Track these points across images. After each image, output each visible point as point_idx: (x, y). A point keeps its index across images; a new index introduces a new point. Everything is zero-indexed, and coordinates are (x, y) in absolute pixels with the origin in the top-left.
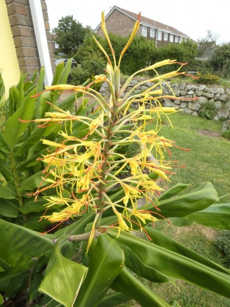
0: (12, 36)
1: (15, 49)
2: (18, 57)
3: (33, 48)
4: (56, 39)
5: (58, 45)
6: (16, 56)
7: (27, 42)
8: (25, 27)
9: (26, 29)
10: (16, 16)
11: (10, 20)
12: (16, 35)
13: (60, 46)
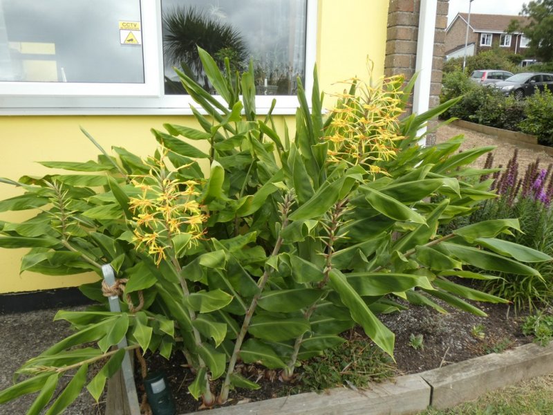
0: (386, 39)
1: (385, 57)
2: (385, 68)
3: (410, 55)
4: (528, 27)
5: (529, 41)
6: (384, 67)
7: (404, 47)
8: (406, 27)
9: (407, 29)
10: (398, 14)
11: (389, 19)
12: (391, 39)
13: (534, 44)
